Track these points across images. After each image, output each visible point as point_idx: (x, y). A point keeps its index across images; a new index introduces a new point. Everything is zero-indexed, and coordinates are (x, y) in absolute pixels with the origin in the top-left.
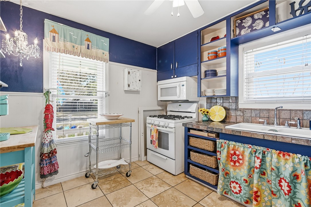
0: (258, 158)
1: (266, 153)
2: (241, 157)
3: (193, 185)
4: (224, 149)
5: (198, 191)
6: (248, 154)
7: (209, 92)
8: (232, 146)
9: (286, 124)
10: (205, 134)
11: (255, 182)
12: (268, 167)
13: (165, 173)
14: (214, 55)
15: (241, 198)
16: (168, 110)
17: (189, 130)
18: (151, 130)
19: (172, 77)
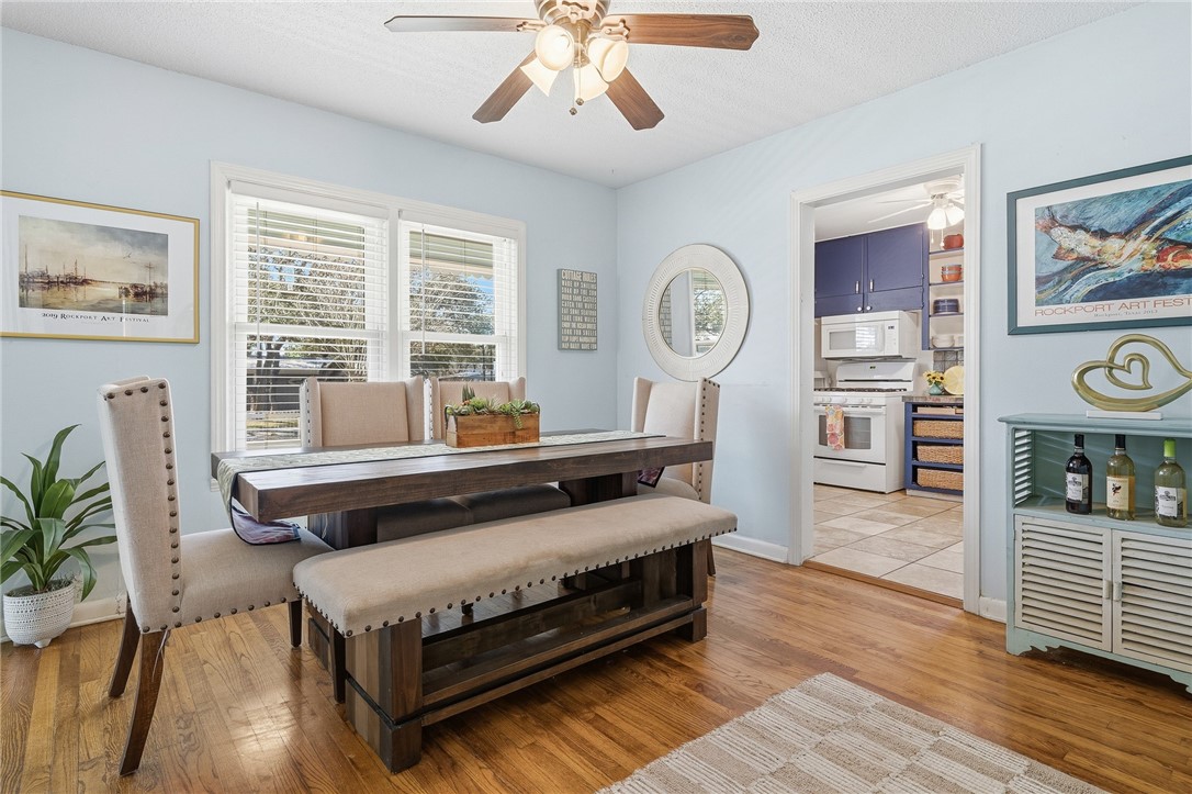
7: (942, 341)
14: (953, 272)
16: (838, 378)
17: (915, 407)
18: (820, 416)
19: (860, 309)
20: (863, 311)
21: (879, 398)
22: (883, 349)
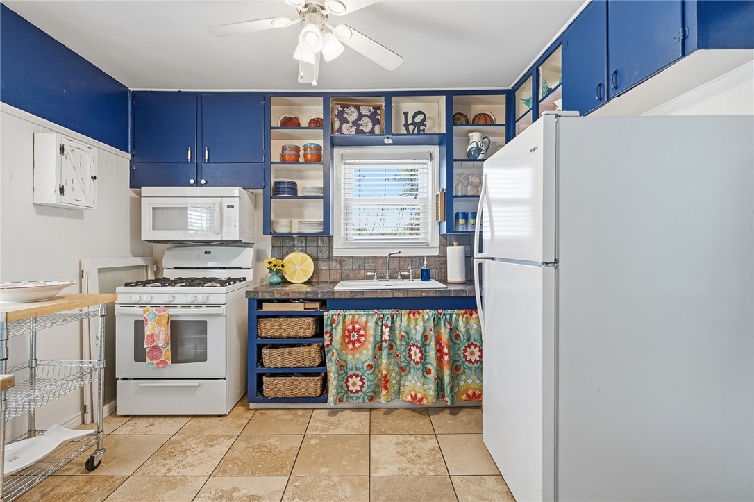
0: (386, 326)
1: (395, 316)
2: (362, 332)
3: (274, 415)
4: (337, 325)
5: (291, 420)
6: (373, 325)
7: (283, 226)
8: (351, 317)
9: (399, 277)
10: (299, 307)
11: (384, 361)
12: (397, 335)
13: (193, 422)
14: (293, 153)
15: (364, 397)
16: (166, 263)
17: (260, 303)
18: (136, 322)
19: (192, 181)
20: (197, 184)
21: (217, 294)
22: (220, 232)
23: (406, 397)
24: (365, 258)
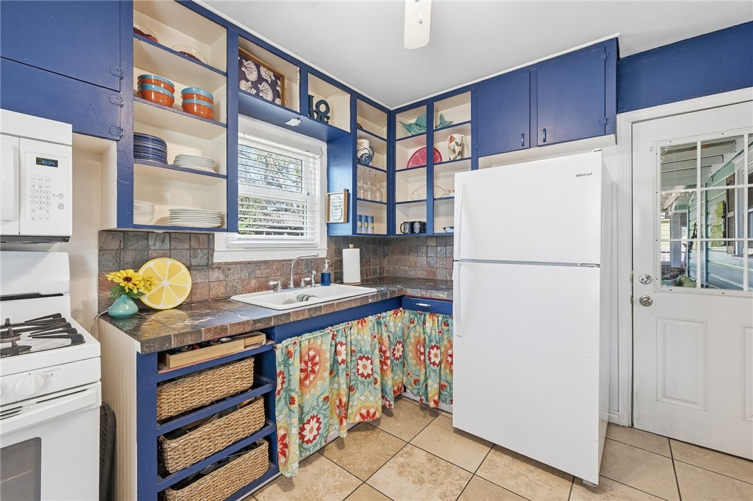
0: (342, 344)
1: (347, 331)
2: (316, 359)
4: (294, 358)
6: (328, 347)
8: (307, 343)
9: (303, 283)
12: (349, 351)
15: (321, 440)
23: (354, 419)
24: (258, 264)
